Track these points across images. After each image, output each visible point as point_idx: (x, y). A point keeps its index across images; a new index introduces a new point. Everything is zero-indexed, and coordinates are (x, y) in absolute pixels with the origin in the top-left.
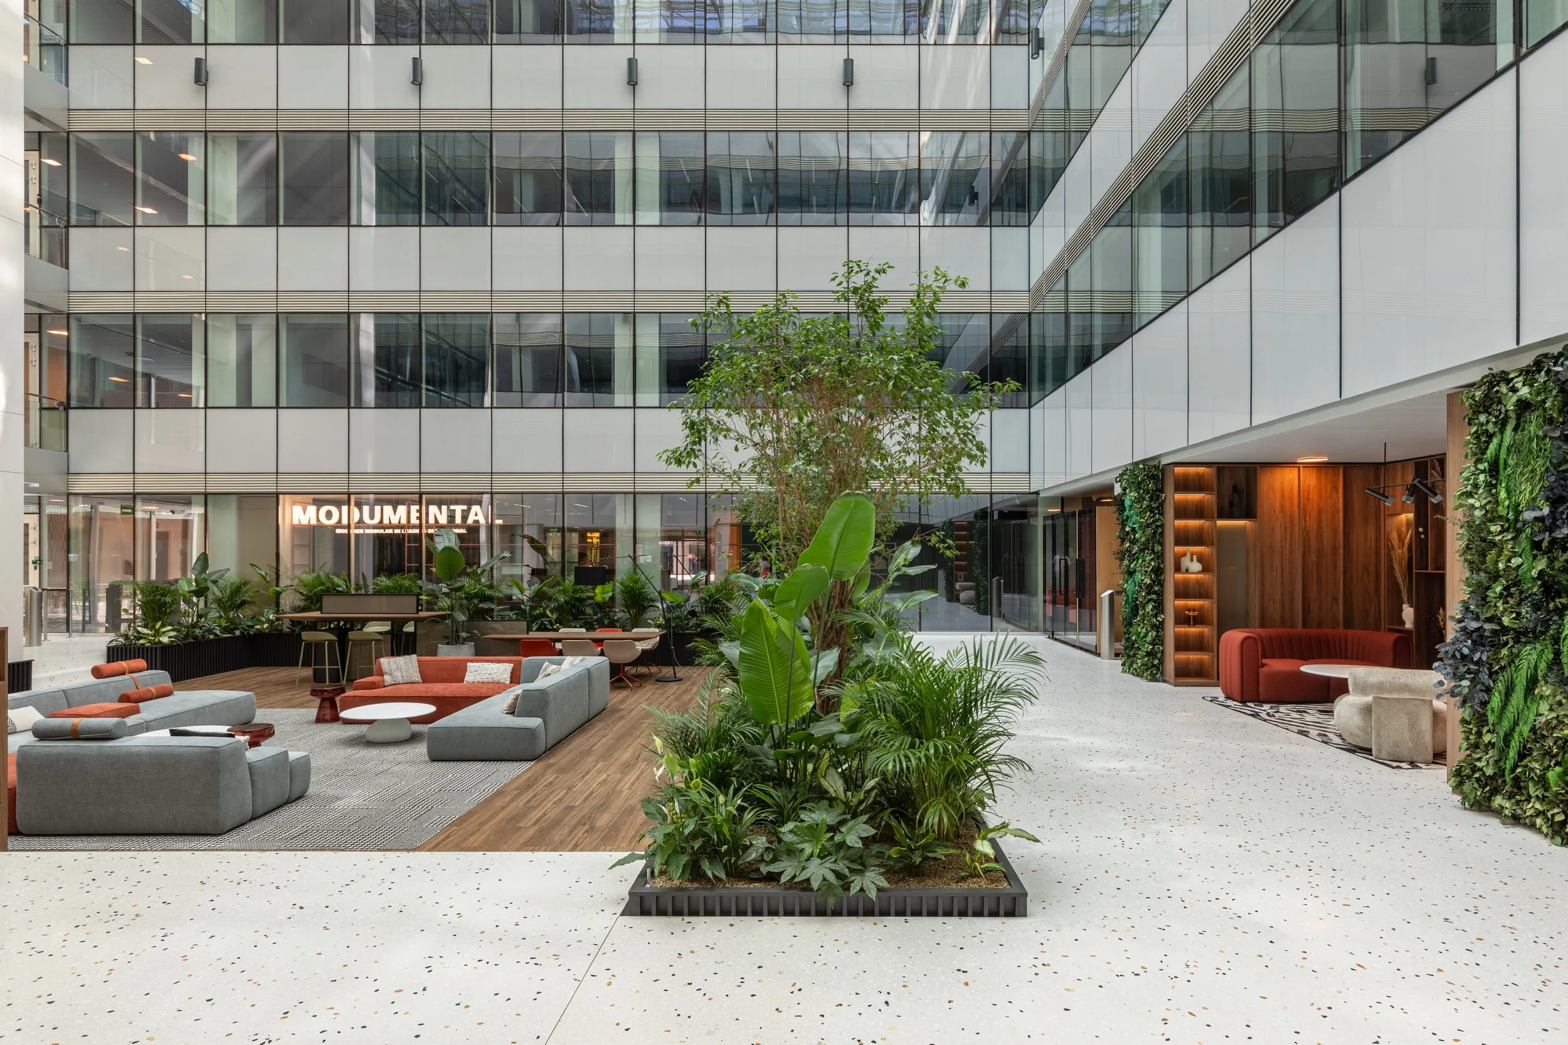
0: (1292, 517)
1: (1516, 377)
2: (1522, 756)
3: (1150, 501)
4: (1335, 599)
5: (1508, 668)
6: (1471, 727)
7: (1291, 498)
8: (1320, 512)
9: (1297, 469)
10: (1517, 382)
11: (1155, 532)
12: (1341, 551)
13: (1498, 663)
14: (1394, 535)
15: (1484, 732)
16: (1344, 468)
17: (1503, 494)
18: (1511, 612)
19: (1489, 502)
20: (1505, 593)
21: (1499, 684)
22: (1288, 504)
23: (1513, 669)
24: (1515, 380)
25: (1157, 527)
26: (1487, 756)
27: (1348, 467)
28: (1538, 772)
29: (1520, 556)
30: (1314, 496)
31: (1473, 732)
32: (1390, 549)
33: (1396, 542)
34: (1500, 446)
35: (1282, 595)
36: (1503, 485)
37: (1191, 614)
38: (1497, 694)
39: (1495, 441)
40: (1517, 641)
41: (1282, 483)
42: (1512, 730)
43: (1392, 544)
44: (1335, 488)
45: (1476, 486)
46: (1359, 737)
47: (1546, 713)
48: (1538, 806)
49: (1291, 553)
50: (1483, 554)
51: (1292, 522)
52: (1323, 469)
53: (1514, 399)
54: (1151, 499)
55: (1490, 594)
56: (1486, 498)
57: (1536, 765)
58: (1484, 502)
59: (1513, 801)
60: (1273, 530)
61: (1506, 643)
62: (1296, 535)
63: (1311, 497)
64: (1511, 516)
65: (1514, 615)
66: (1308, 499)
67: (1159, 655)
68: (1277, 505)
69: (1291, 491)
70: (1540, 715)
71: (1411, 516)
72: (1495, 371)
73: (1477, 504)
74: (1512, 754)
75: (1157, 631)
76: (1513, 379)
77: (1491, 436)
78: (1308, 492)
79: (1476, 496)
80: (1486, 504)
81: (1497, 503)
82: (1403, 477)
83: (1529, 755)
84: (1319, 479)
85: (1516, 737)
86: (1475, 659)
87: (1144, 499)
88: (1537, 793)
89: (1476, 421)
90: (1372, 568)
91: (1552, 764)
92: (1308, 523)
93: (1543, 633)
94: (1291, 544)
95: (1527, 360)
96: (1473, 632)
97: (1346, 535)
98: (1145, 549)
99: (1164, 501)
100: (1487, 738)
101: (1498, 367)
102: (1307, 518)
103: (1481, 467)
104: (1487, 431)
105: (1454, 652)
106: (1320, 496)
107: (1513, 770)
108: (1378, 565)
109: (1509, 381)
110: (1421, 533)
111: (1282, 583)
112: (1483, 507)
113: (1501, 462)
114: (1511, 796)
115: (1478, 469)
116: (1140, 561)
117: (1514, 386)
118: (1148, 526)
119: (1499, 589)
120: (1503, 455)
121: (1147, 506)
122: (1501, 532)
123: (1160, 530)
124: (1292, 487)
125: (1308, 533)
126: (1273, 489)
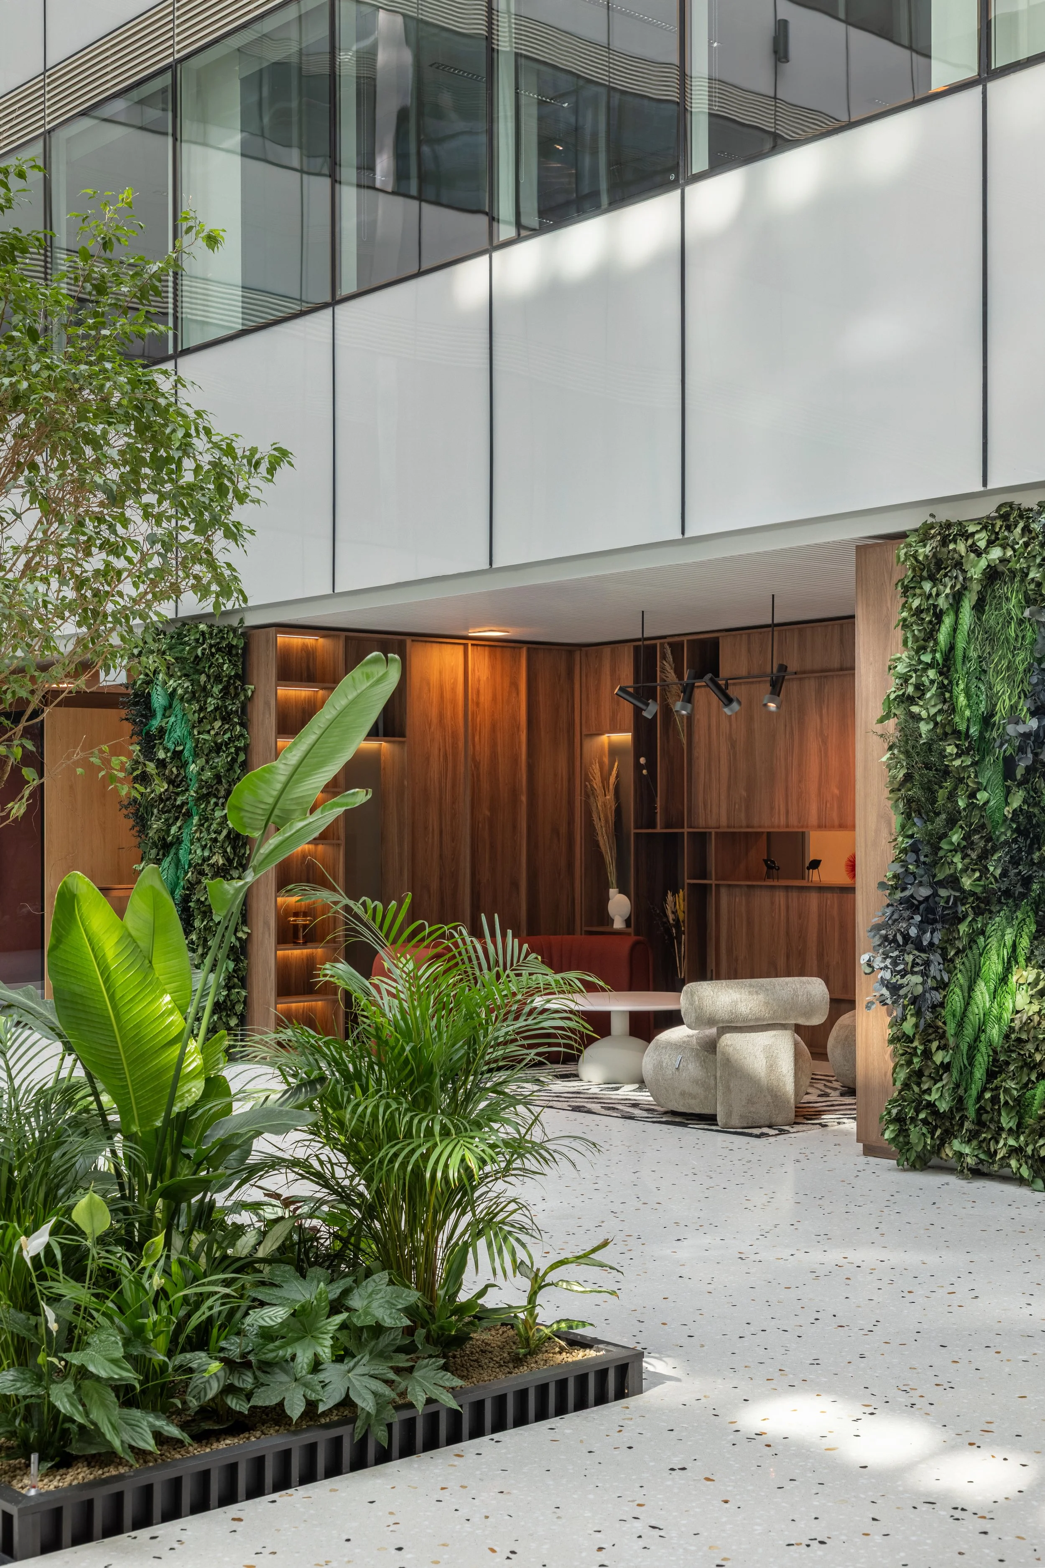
0: (454, 736)
1: (977, 532)
2: (991, 1075)
3: (223, 698)
4: (515, 885)
5: (968, 951)
6: (914, 1045)
7: (454, 702)
8: (493, 729)
9: (461, 649)
10: (979, 540)
11: (234, 760)
12: (524, 798)
13: (953, 945)
14: (596, 768)
15: (934, 1049)
16: (528, 649)
17: (962, 700)
18: (974, 871)
19: (940, 711)
20: (964, 843)
21: (959, 976)
22: (449, 714)
23: (976, 952)
24: (977, 536)
25: (238, 749)
26: (939, 1085)
27: (534, 647)
28: (1015, 1093)
29: (985, 789)
30: (486, 698)
31: (919, 1052)
32: (589, 793)
33: (597, 783)
34: (955, 630)
35: (441, 879)
36: (962, 686)
37: (300, 921)
38: (957, 990)
39: (948, 621)
40: (978, 912)
41: (440, 673)
42: (977, 1039)
43: (592, 786)
44: (514, 685)
45: (920, 688)
46: (694, 1097)
47: (1026, 1007)
48: (1012, 1142)
49: (453, 803)
50: (930, 790)
51: (455, 746)
52: (499, 650)
53: (983, 563)
54: (225, 691)
55: (944, 845)
56: (934, 706)
57: (1011, 1084)
58: (933, 711)
59: (975, 1143)
60: (428, 759)
61: (965, 917)
62: (461, 769)
63: (482, 699)
64: (974, 730)
65: (977, 874)
66: (478, 704)
67: (239, 1008)
68: (434, 713)
69: (454, 690)
70: (1018, 1012)
71: (625, 738)
72: (938, 519)
73: (924, 714)
74: (979, 1074)
75: (237, 960)
76: (973, 534)
77: (939, 616)
78: (478, 692)
79: (921, 703)
80: (935, 714)
81: (953, 710)
82: (613, 671)
83: (1000, 1072)
84: (493, 667)
85: (983, 1049)
86: (925, 943)
87: (208, 694)
88: (1011, 1124)
89: (918, 591)
90: (563, 830)
91: (1033, 1078)
92: (477, 747)
93: (1023, 896)
94: (454, 786)
95: (987, 508)
96: (921, 903)
97: (531, 768)
98: (209, 794)
99: (249, 699)
100: (939, 1057)
101: (945, 514)
102: (477, 739)
103: (927, 658)
104: (935, 606)
105: (895, 935)
106: (494, 699)
107: (980, 1097)
108: (571, 822)
109: (967, 536)
110: (641, 767)
111: (441, 856)
112: (932, 718)
113: (959, 653)
114: (973, 1136)
115: (920, 662)
116: (196, 819)
117: (974, 543)
118: (218, 748)
119: (955, 838)
120: (961, 644)
121: (217, 709)
122: (958, 756)
123: (242, 757)
124: (456, 680)
125: (477, 765)
126: (428, 684)
